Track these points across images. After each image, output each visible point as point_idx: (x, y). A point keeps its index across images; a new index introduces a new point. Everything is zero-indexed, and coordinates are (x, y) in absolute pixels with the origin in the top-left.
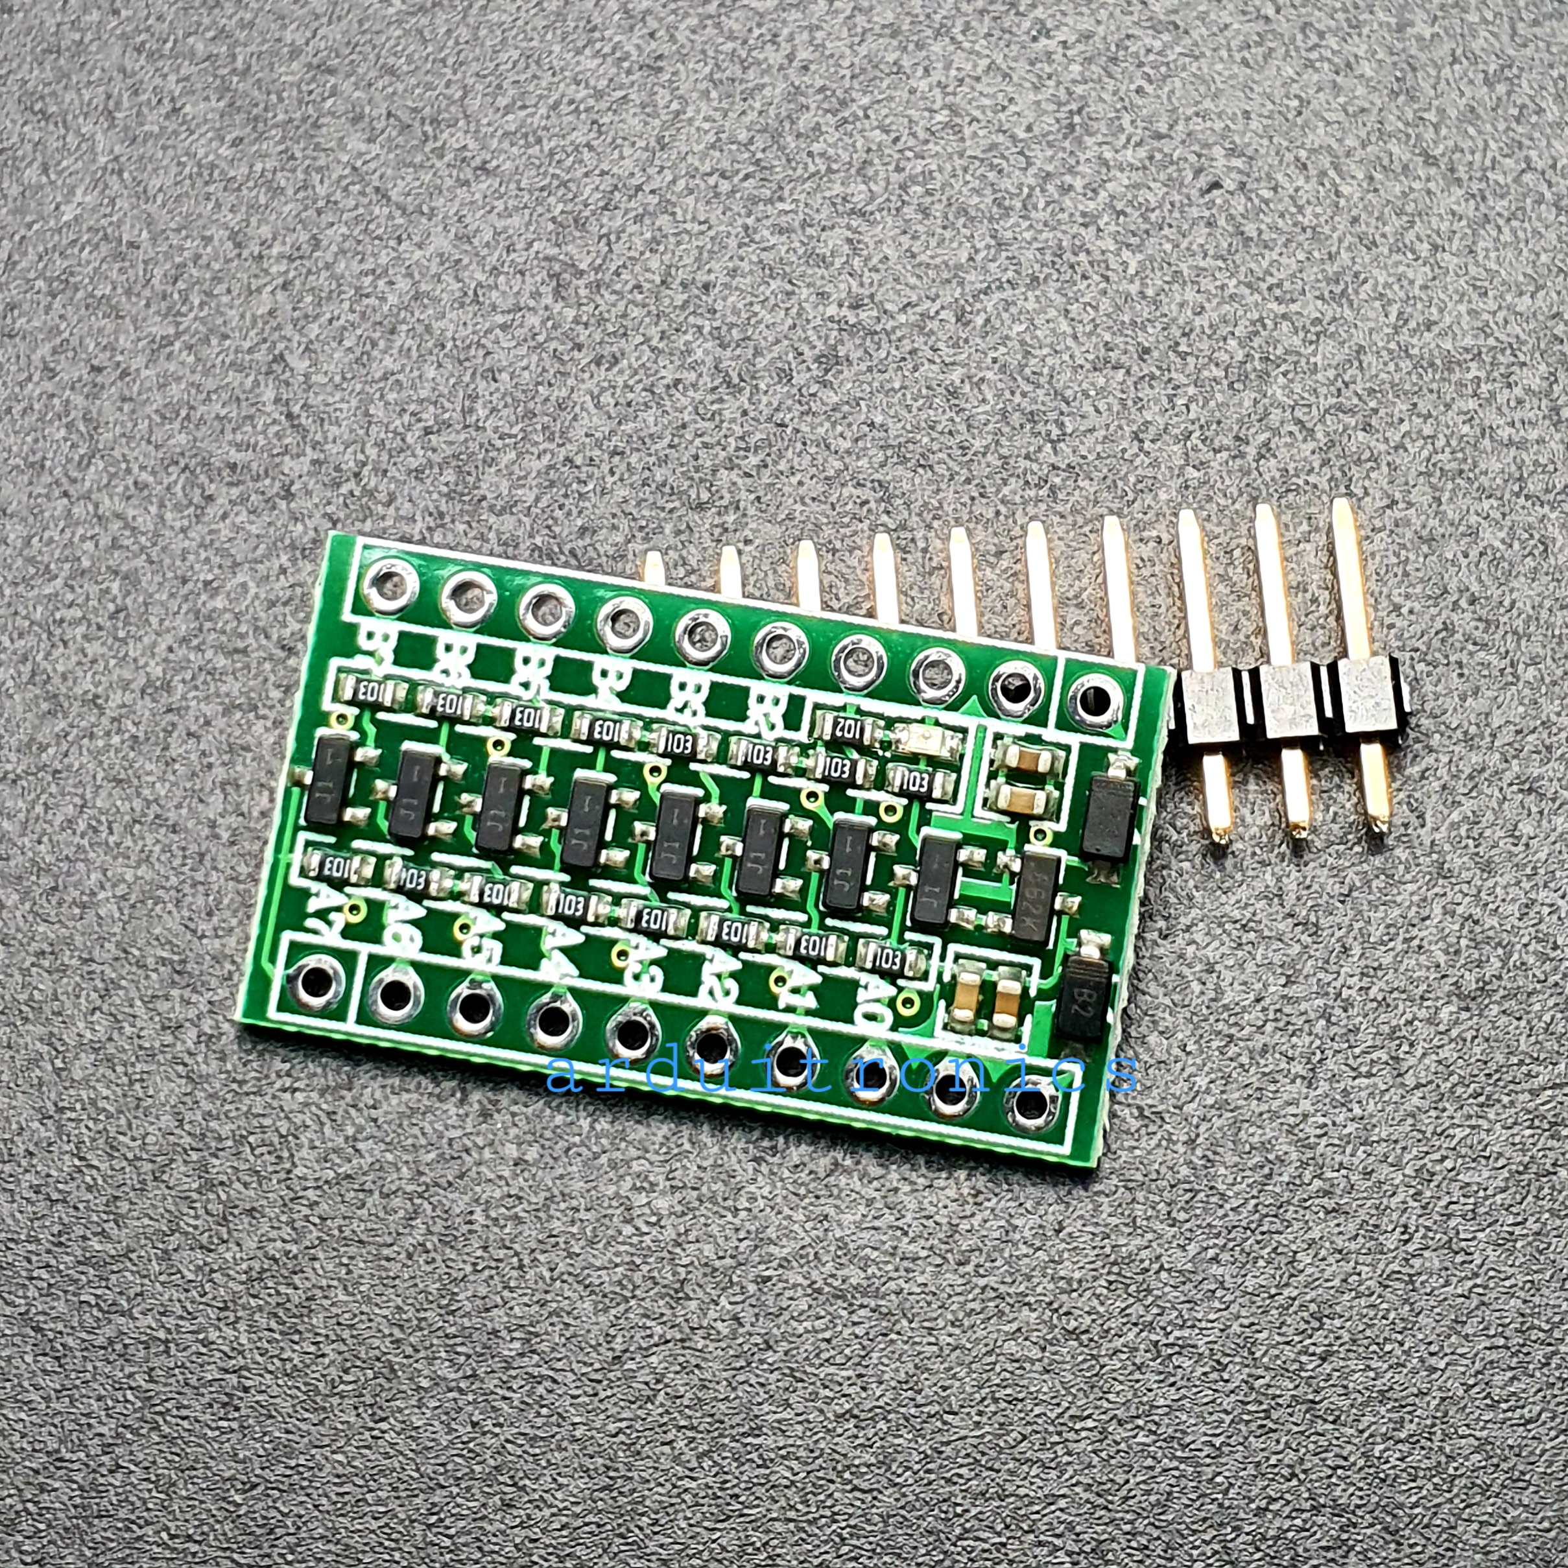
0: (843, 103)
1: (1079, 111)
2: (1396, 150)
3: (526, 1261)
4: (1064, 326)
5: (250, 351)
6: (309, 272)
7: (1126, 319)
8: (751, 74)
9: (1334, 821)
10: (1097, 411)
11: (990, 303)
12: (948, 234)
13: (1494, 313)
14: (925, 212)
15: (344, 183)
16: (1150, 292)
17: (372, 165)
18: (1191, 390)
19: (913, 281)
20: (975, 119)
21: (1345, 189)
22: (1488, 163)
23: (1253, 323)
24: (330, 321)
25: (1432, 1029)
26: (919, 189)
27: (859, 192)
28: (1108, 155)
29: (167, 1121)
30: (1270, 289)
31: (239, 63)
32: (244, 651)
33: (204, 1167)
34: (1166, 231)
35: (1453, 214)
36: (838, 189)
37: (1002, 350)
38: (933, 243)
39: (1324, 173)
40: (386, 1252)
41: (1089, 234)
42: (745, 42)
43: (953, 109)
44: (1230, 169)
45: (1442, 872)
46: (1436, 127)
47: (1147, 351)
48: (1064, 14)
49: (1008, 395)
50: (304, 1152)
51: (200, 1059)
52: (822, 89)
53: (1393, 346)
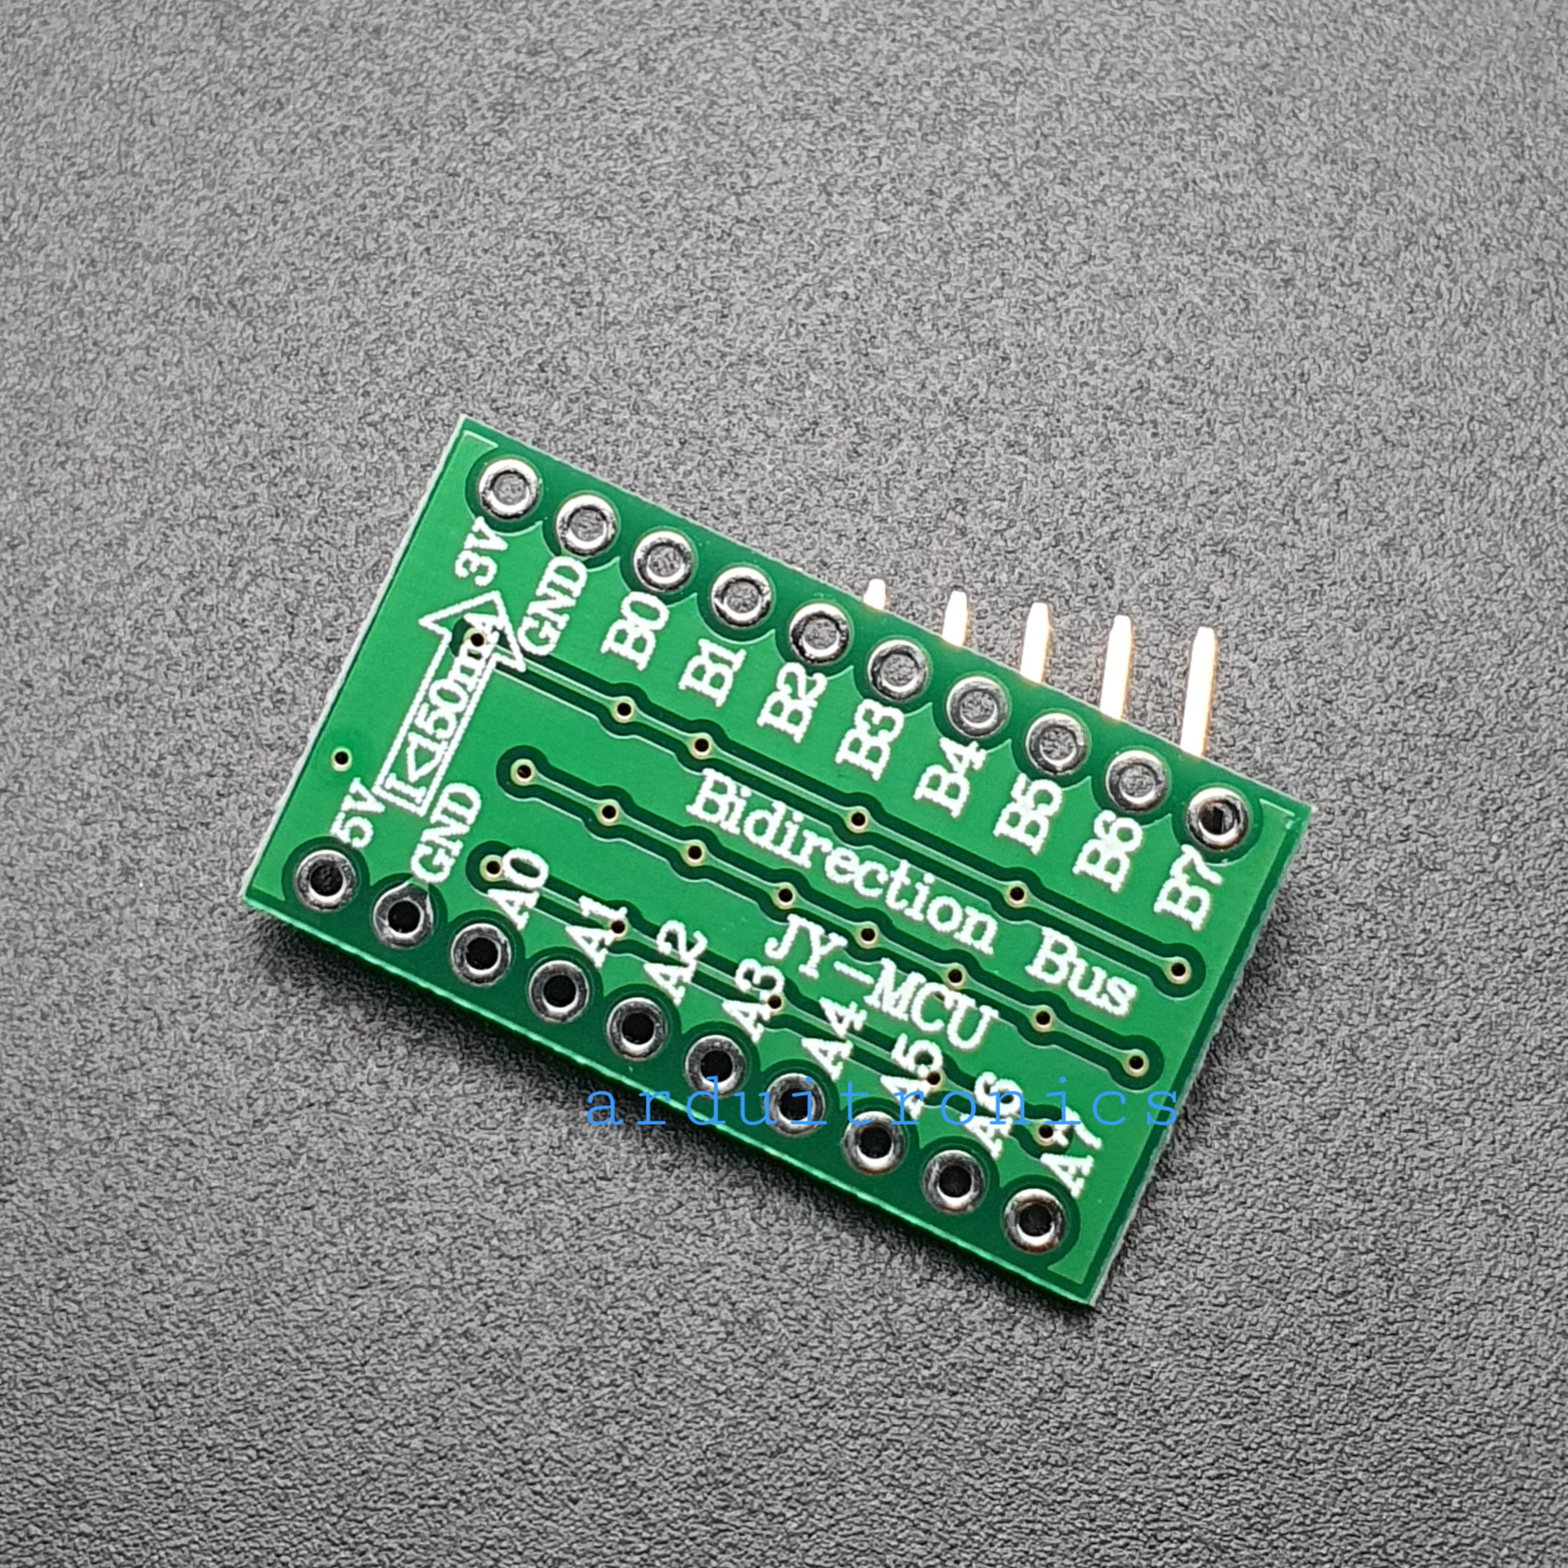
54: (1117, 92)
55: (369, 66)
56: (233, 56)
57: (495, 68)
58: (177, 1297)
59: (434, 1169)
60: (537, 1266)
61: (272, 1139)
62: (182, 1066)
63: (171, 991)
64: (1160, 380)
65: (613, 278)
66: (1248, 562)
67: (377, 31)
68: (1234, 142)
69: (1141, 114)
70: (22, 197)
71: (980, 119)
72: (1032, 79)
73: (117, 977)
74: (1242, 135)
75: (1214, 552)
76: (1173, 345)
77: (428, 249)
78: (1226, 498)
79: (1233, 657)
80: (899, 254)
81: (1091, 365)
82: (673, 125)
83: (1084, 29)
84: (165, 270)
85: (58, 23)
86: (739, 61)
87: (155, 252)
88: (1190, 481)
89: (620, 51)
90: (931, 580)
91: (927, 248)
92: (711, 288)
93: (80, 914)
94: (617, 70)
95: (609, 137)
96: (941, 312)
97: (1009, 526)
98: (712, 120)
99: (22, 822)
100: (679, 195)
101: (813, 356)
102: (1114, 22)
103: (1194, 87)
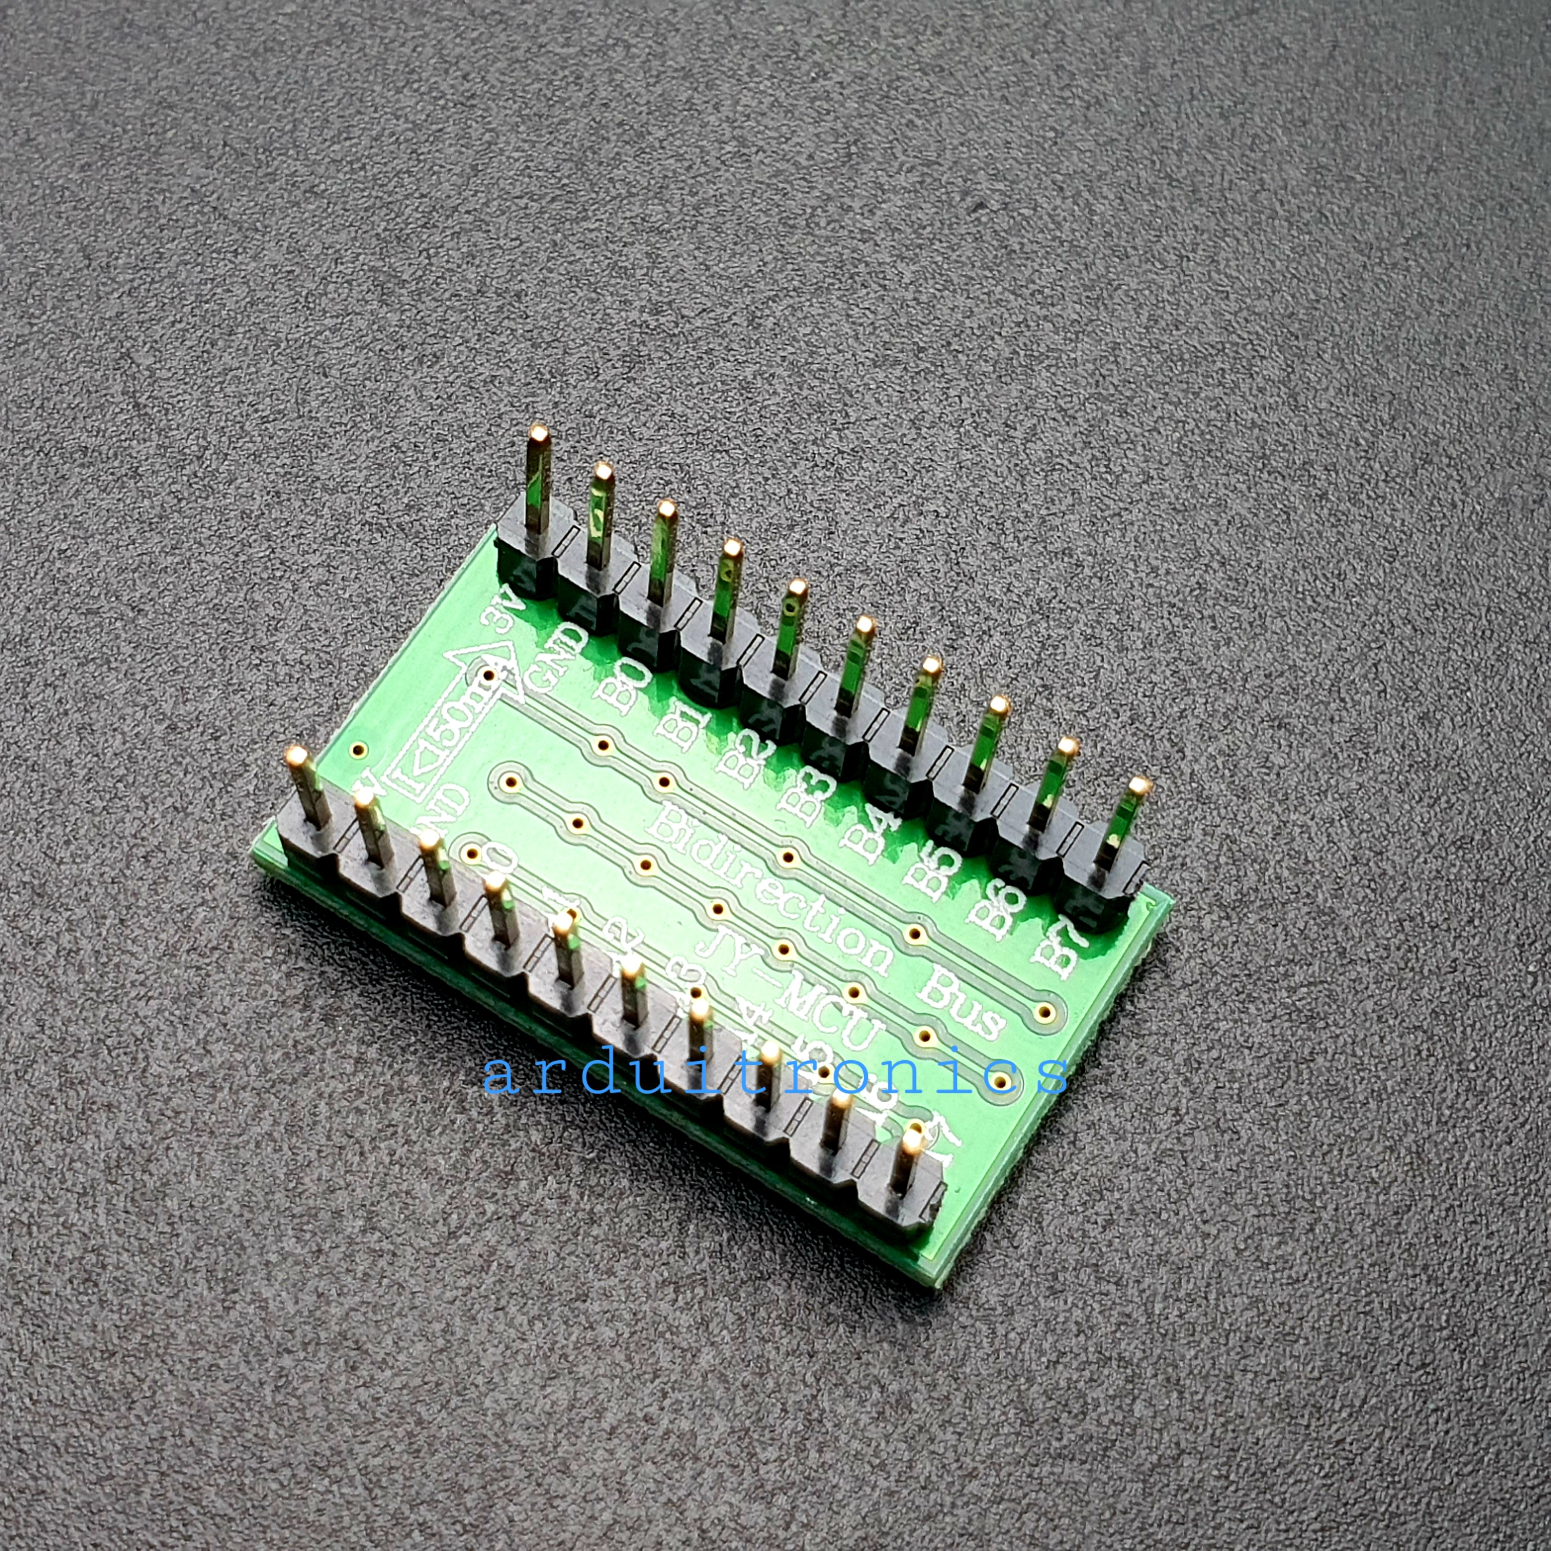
54: (1165, 338)
55: (512, 325)
56: (394, 318)
57: (622, 325)
58: (386, 1390)
59: (611, 1273)
60: (707, 1358)
61: (466, 1249)
62: (383, 1186)
63: (372, 1122)
64: (1216, 581)
65: (733, 502)
66: (1302, 735)
67: (518, 295)
68: (1267, 380)
69: (1187, 356)
70: (213, 438)
71: (1046, 362)
72: (1089, 329)
73: (323, 1107)
74: (1275, 373)
75: (1272, 727)
76: (1225, 550)
77: (570, 479)
78: (1279, 681)
79: (1293, 817)
80: (981, 477)
81: (1155, 570)
82: (779, 371)
83: (1133, 286)
84: (341, 499)
85: (240, 291)
86: (835, 317)
87: (331, 484)
88: (1248, 665)
89: (731, 310)
90: (1024, 755)
91: (1006, 472)
92: (819, 509)
93: (287, 1055)
94: (728, 326)
95: (723, 383)
96: (1021, 526)
97: (1091, 708)
98: (814, 367)
99: (233, 976)
100: (788, 431)
101: (911, 565)
102: (1159, 280)
103: (1230, 333)
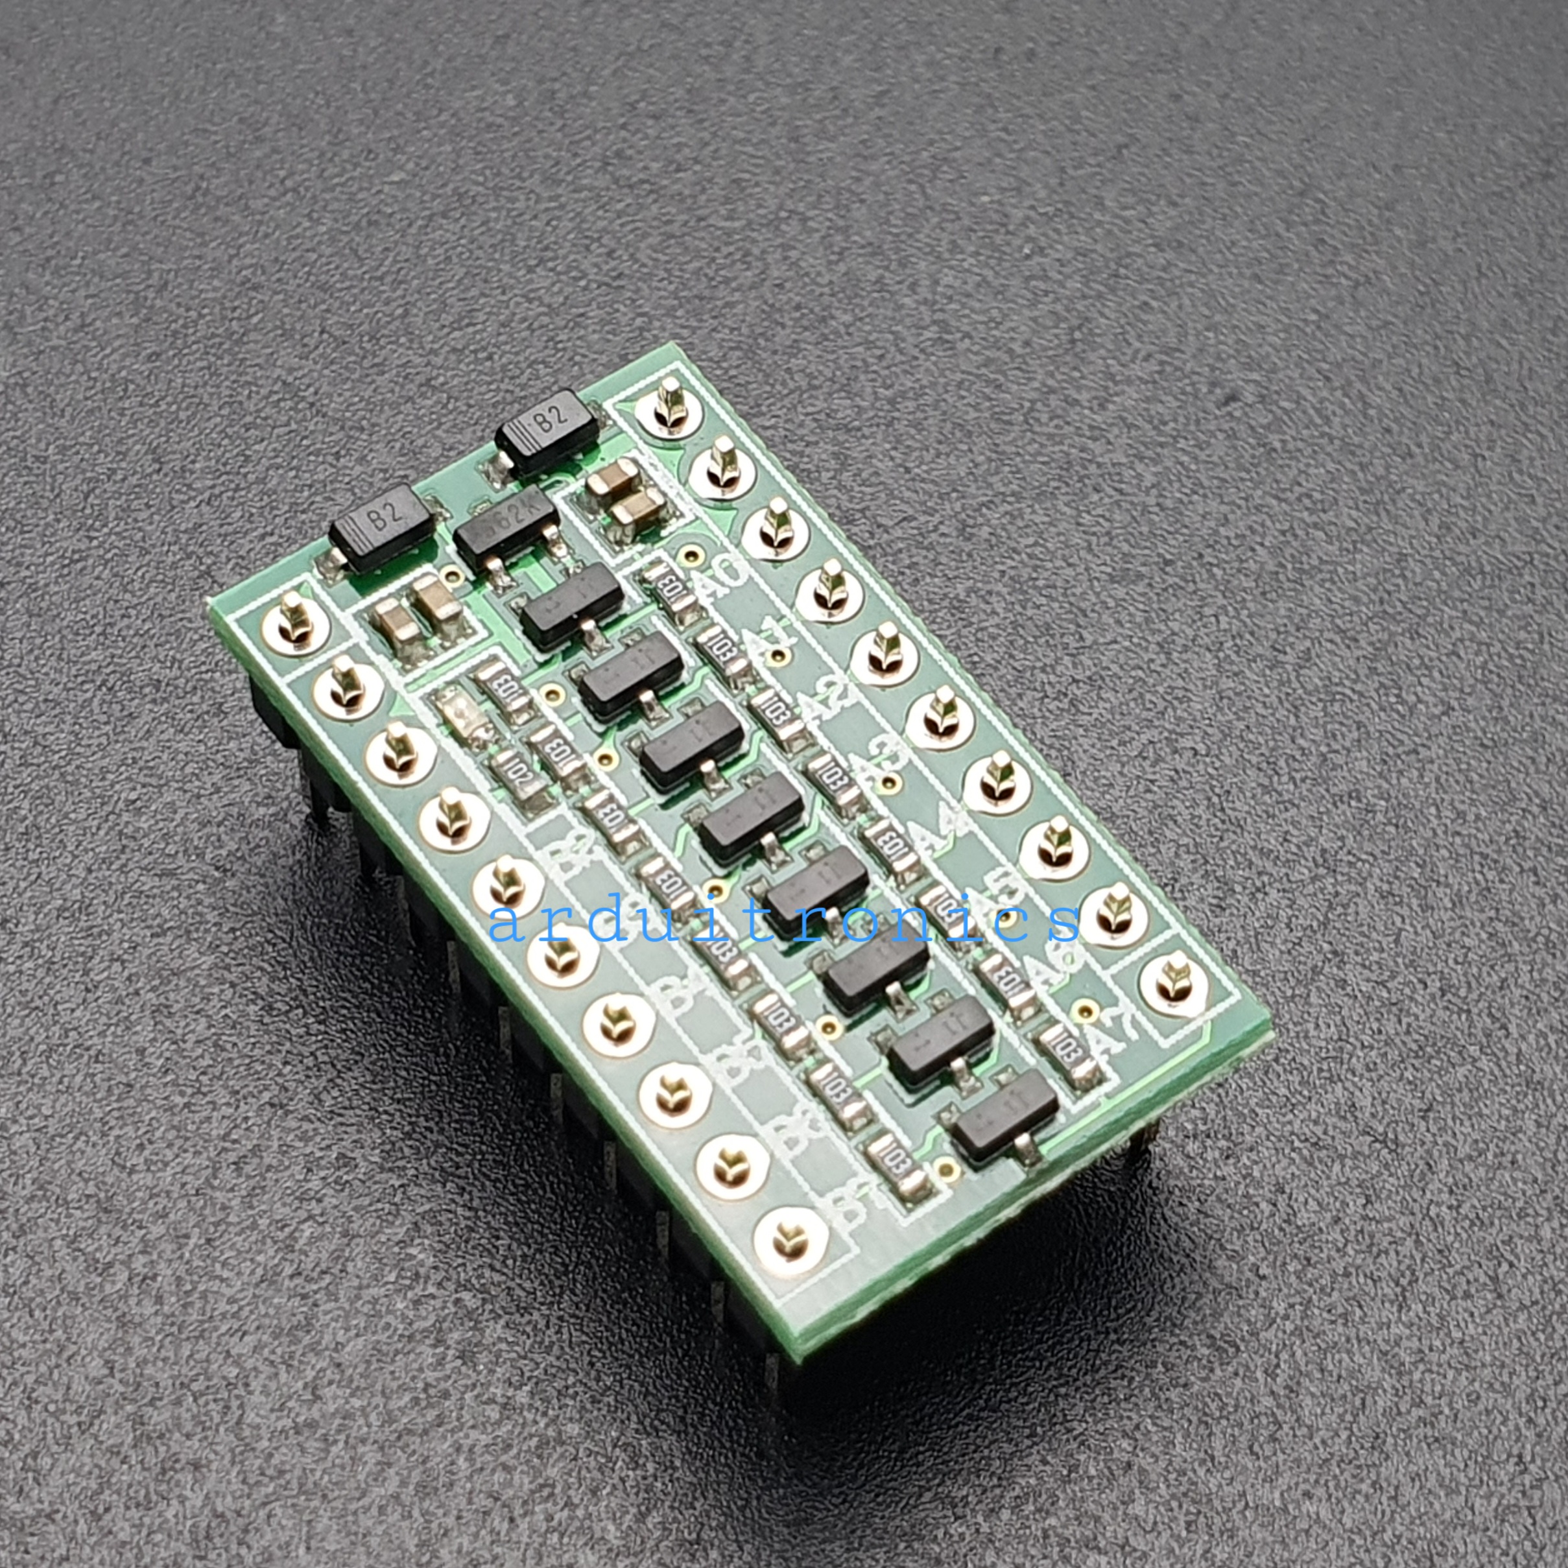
0: (823, 320)
1: (1080, 327)
2: (1425, 361)
3: (518, 1511)
4: (1077, 539)
5: (174, 566)
6: (237, 489)
7: (1145, 529)
8: (722, 292)
9: (1408, 1033)
10: (1119, 622)
11: (994, 516)
12: (943, 448)
13: (1544, 521)
14: (918, 425)
15: (275, 397)
16: (1169, 503)
17: (306, 381)
18: (1221, 601)
19: (907, 494)
20: (967, 335)
21: (1375, 400)
22: (1525, 372)
23: (1283, 533)
24: (263, 537)
25: (1534, 1245)
26: (911, 405)
27: (843, 407)
28: (1115, 368)
29: (96, 1367)
30: (1299, 499)
31: (155, 280)
32: (171, 874)
33: (138, 1420)
34: (1182, 444)
35: (1492, 423)
36: (821, 404)
37: (1010, 562)
38: (928, 457)
39: (1349, 383)
40: (353, 1506)
41: (1097, 447)
42: (713, 259)
43: (944, 326)
44: (1247, 381)
45: (1532, 1084)
46: (1466, 338)
47: (1168, 563)
48: (1056, 231)
49: (1018, 608)
50: (257, 1398)
51: (133, 1301)
52: (798, 307)
53: (1437, 553)
